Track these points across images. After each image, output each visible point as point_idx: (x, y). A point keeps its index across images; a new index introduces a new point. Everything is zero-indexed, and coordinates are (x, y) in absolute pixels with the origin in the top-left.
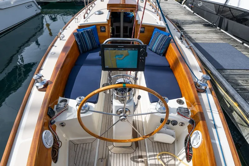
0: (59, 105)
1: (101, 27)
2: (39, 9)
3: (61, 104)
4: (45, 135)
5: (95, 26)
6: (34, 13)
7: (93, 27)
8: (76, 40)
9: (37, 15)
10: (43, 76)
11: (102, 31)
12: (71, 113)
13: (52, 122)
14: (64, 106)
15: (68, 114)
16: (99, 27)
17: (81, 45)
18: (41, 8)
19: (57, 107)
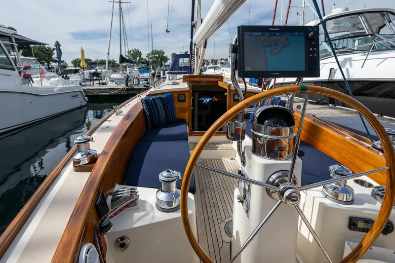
0: (119, 193)
1: (179, 95)
2: (85, 100)
3: (123, 191)
4: (88, 255)
5: (171, 93)
6: (78, 105)
7: (168, 94)
8: (143, 109)
9: (81, 107)
10: (93, 141)
11: (180, 101)
12: (144, 213)
13: (104, 224)
14: (130, 195)
15: (137, 215)
16: (176, 95)
17: (151, 116)
18: (87, 100)
19: (116, 196)
